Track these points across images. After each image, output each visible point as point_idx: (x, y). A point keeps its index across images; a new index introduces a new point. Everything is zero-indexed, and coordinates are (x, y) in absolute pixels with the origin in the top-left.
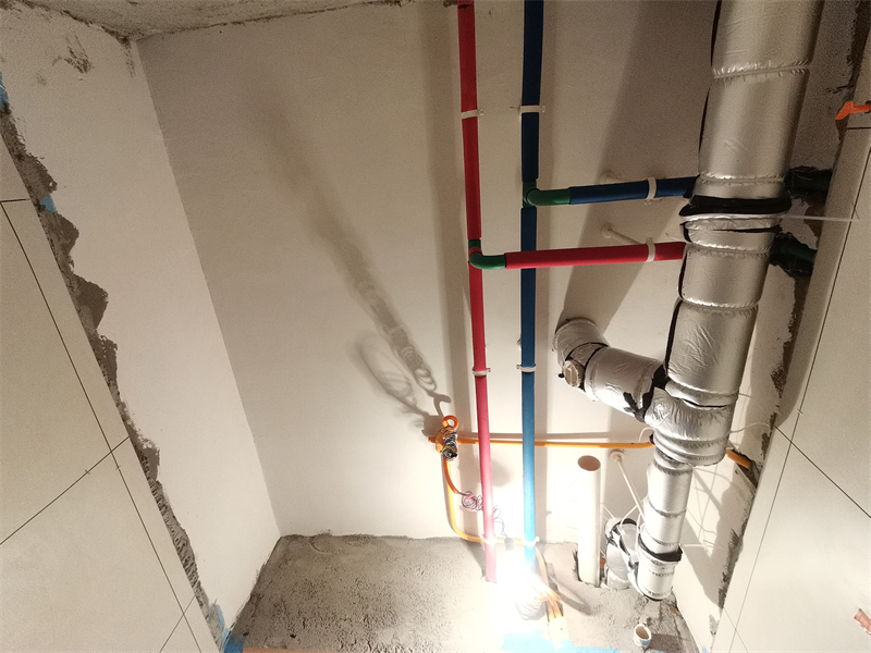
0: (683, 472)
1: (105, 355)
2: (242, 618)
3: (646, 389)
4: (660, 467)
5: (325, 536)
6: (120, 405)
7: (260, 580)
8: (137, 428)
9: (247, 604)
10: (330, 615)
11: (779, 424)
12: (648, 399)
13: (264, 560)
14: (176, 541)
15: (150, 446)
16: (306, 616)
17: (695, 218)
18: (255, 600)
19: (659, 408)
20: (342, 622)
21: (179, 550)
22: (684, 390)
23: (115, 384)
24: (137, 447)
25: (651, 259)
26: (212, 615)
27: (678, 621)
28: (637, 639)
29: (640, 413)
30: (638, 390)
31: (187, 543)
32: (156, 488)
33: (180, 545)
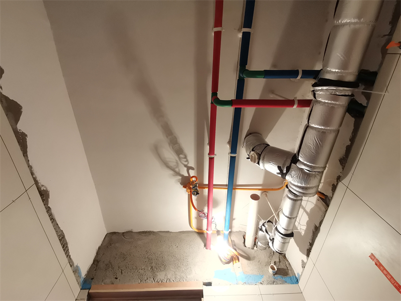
0: (299, 200)
1: (22, 139)
2: (89, 272)
3: (288, 164)
4: (290, 198)
5: (130, 232)
6: (30, 167)
7: (97, 253)
8: (38, 179)
9: (92, 265)
10: (134, 267)
11: (342, 179)
12: (288, 169)
13: (99, 244)
14: (59, 236)
15: (45, 189)
16: (122, 269)
17: (320, 88)
18: (96, 263)
19: (293, 173)
20: (140, 271)
21: (60, 240)
22: (305, 165)
23: (27, 156)
24: (38, 188)
25: (295, 107)
26: (76, 271)
27: (287, 263)
28: (271, 271)
29: (283, 175)
30: (284, 165)
31: (63, 237)
32: (48, 210)
33: (61, 238)
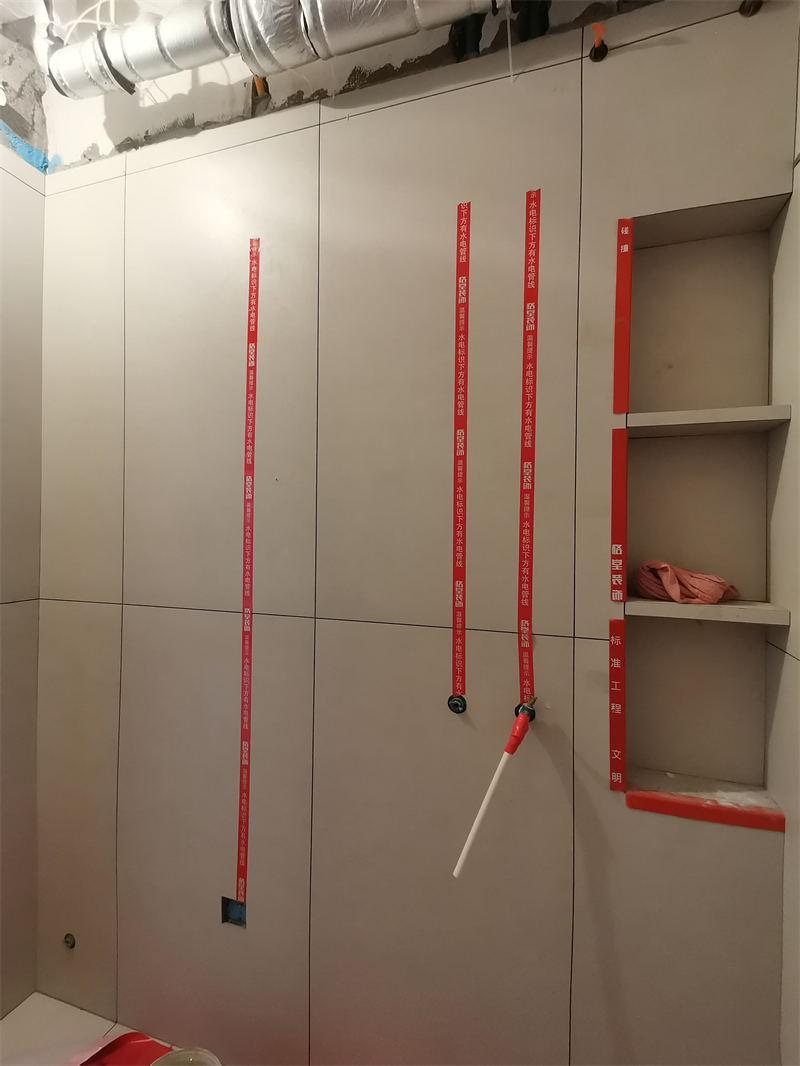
0: (223, 49)
11: (326, 104)
22: (314, 8)
